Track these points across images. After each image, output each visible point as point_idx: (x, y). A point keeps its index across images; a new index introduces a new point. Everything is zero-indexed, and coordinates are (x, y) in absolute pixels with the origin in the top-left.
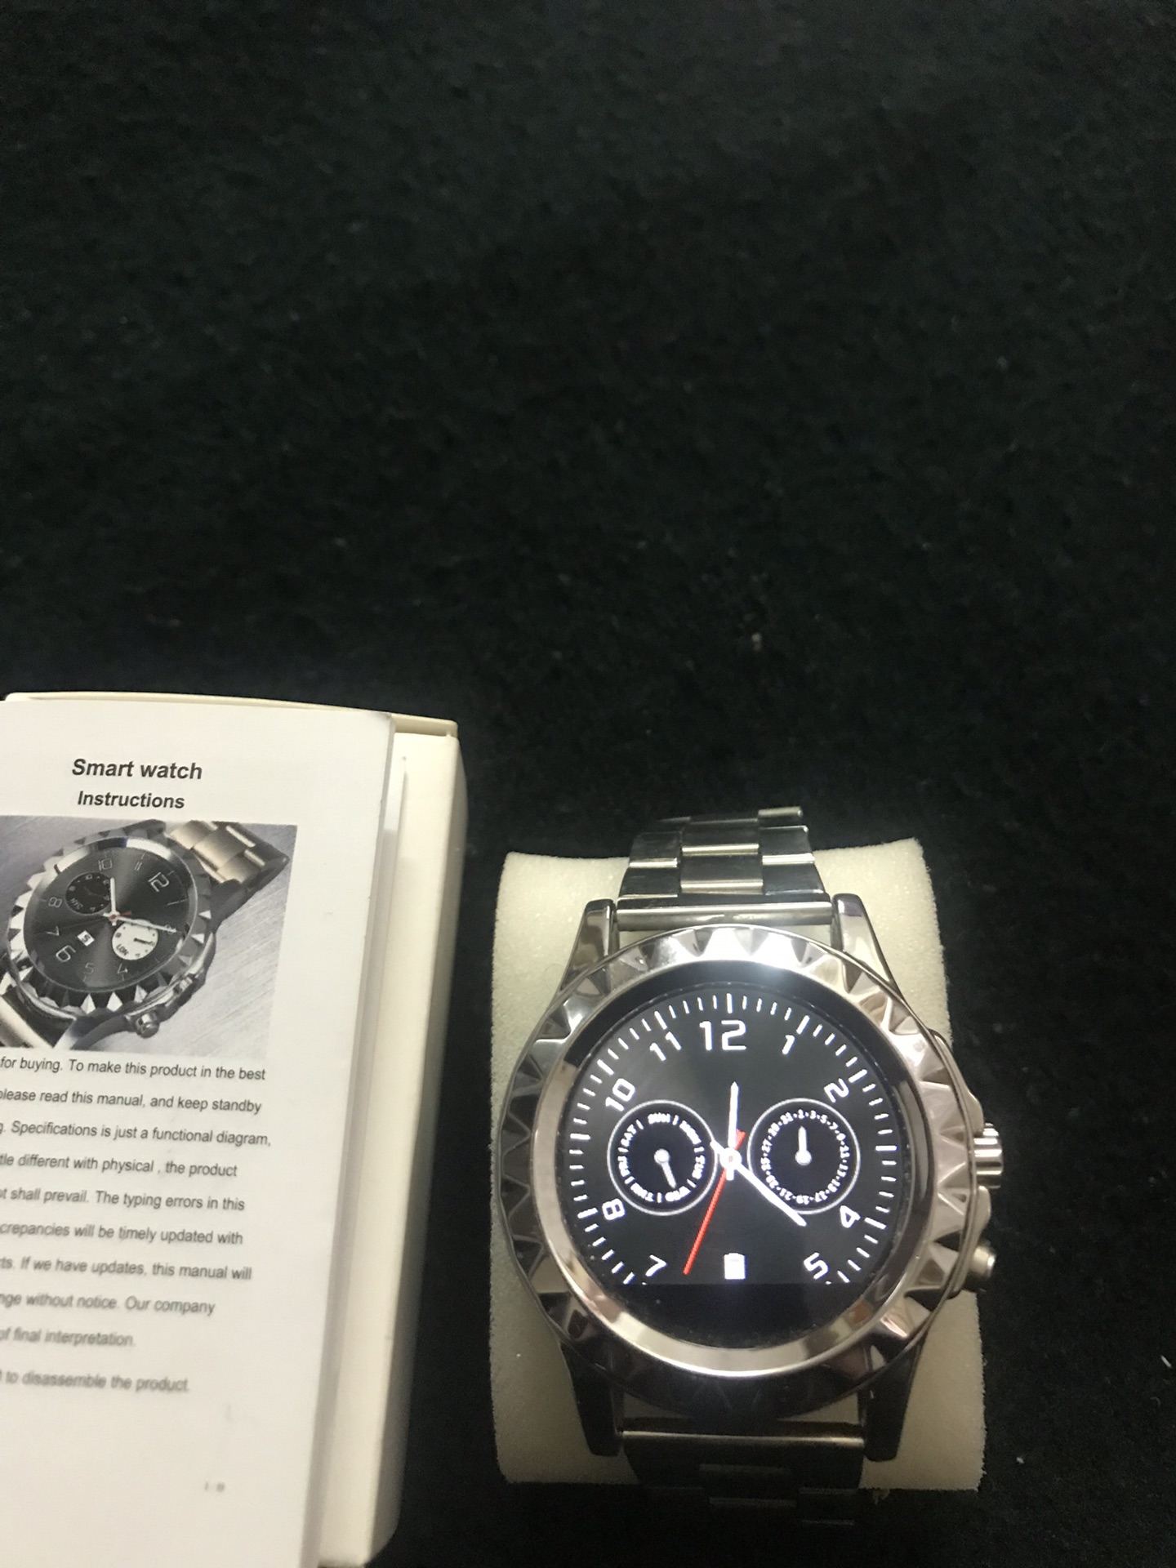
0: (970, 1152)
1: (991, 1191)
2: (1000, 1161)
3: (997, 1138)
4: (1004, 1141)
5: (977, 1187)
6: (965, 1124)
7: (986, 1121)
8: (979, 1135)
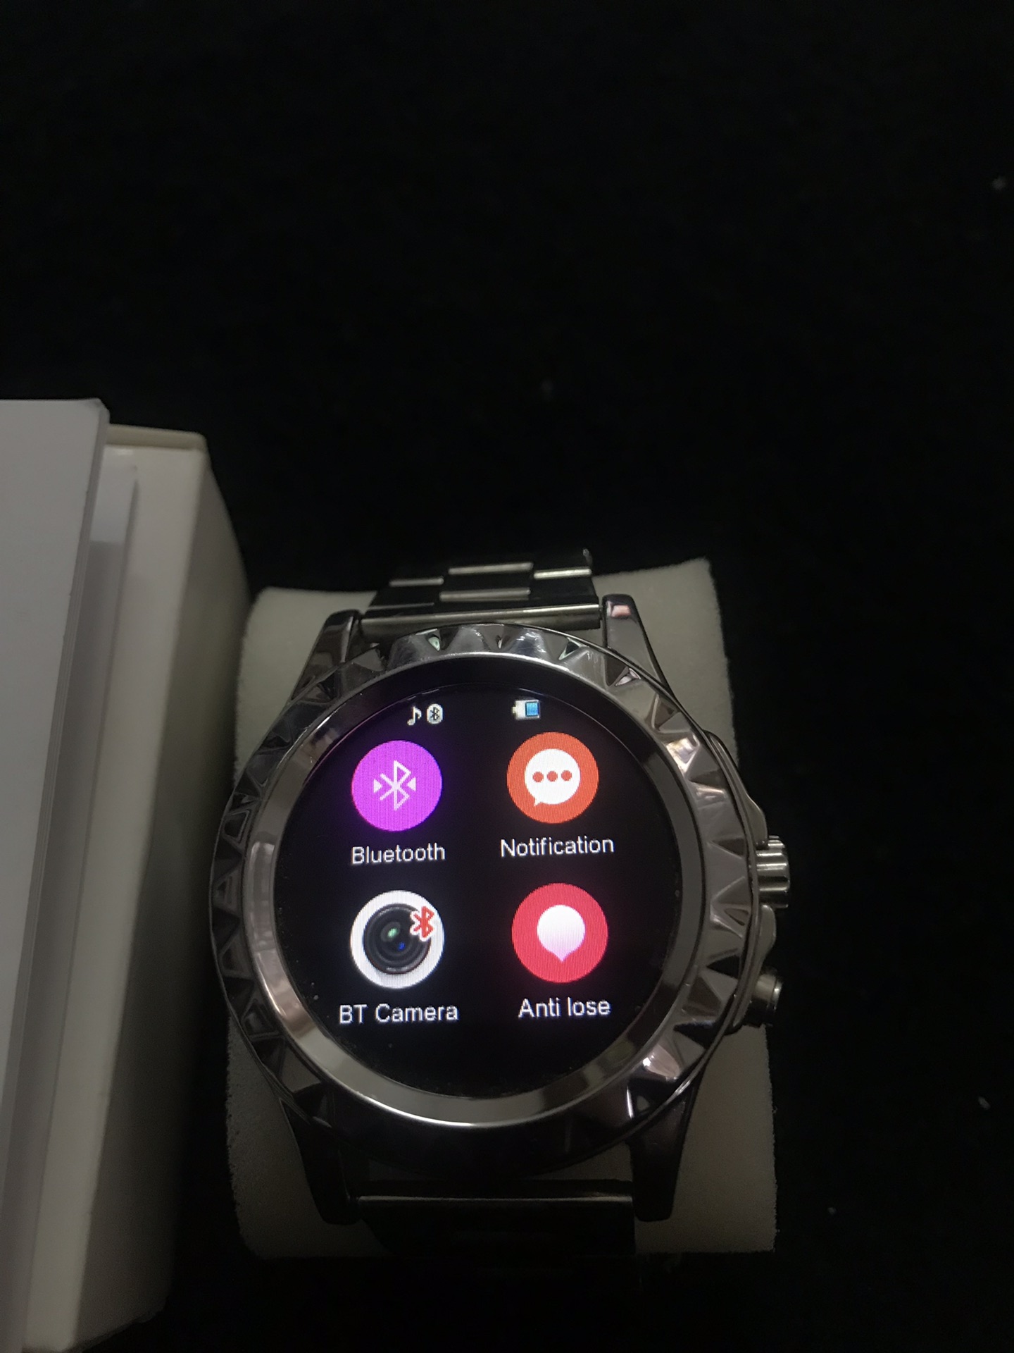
0: (750, 866)
1: (777, 912)
2: (786, 875)
3: (783, 850)
4: (789, 853)
5: (760, 906)
6: (744, 832)
7: (770, 833)
8: (764, 848)
